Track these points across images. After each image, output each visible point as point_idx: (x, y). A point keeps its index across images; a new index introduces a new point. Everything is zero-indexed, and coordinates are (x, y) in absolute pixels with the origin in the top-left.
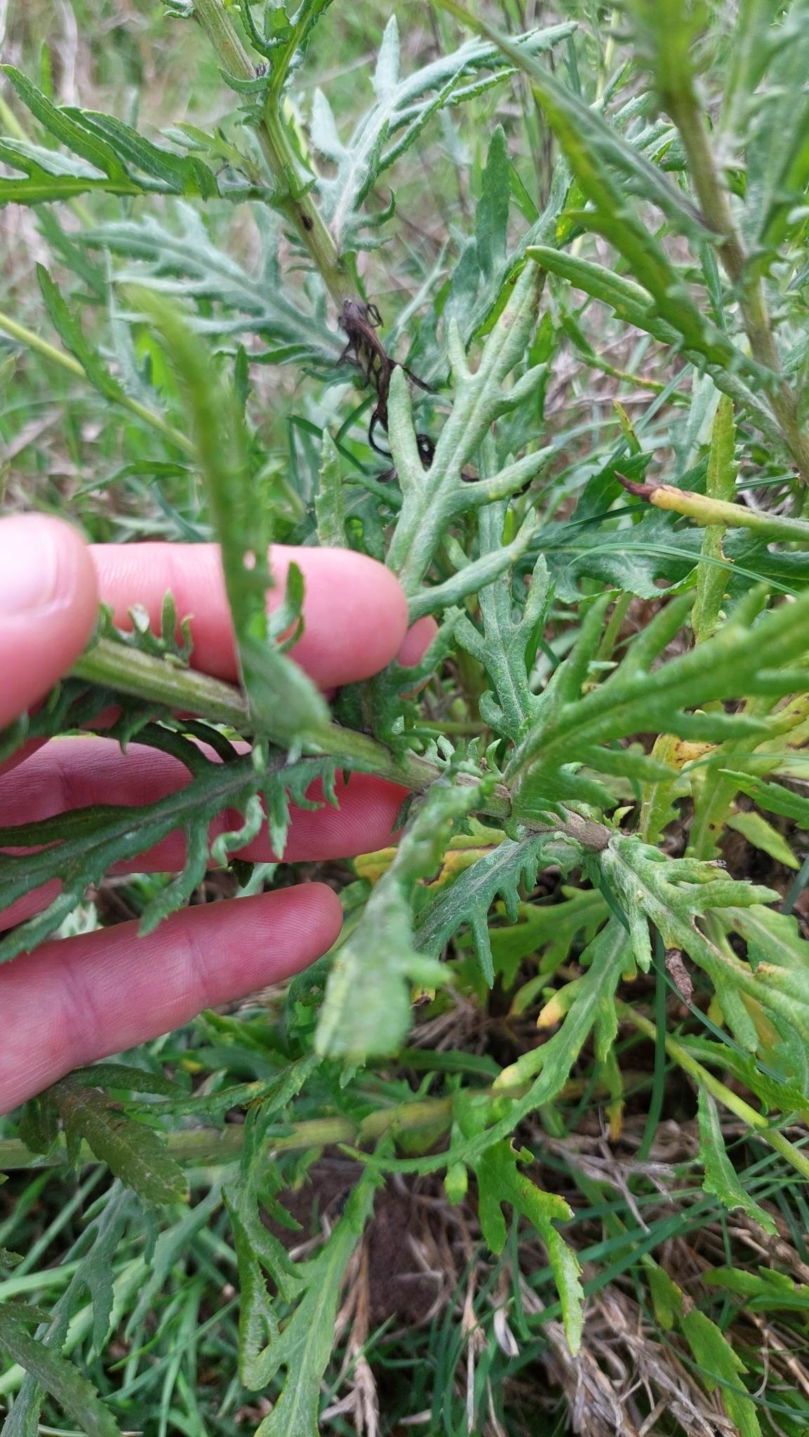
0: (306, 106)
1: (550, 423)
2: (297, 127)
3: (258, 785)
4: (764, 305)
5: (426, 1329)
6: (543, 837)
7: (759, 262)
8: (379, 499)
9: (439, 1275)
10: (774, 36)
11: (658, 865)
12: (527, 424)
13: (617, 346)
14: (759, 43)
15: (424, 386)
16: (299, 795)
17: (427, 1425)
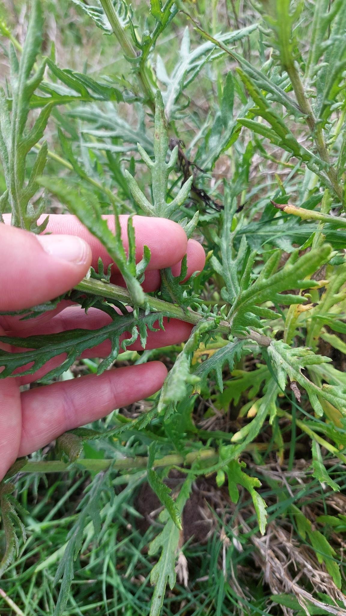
0: (155, 61)
1: (251, 182)
2: (151, 69)
3: (136, 323)
4: (323, 139)
5: (206, 543)
6: (244, 341)
7: (321, 124)
8: (185, 214)
9: (211, 521)
10: (324, 44)
11: (288, 351)
12: (242, 184)
13: (278, 151)
14: (318, 47)
15: (202, 171)
16: (151, 327)
17: (207, 581)
